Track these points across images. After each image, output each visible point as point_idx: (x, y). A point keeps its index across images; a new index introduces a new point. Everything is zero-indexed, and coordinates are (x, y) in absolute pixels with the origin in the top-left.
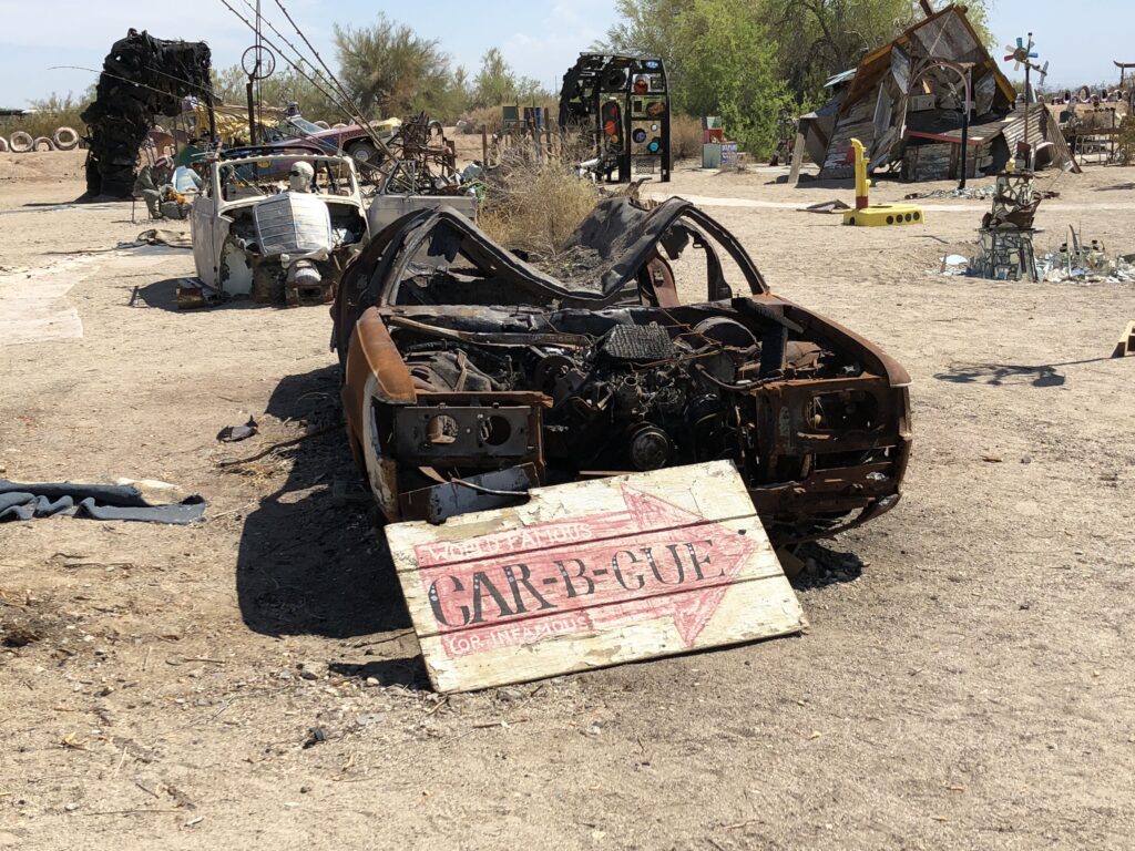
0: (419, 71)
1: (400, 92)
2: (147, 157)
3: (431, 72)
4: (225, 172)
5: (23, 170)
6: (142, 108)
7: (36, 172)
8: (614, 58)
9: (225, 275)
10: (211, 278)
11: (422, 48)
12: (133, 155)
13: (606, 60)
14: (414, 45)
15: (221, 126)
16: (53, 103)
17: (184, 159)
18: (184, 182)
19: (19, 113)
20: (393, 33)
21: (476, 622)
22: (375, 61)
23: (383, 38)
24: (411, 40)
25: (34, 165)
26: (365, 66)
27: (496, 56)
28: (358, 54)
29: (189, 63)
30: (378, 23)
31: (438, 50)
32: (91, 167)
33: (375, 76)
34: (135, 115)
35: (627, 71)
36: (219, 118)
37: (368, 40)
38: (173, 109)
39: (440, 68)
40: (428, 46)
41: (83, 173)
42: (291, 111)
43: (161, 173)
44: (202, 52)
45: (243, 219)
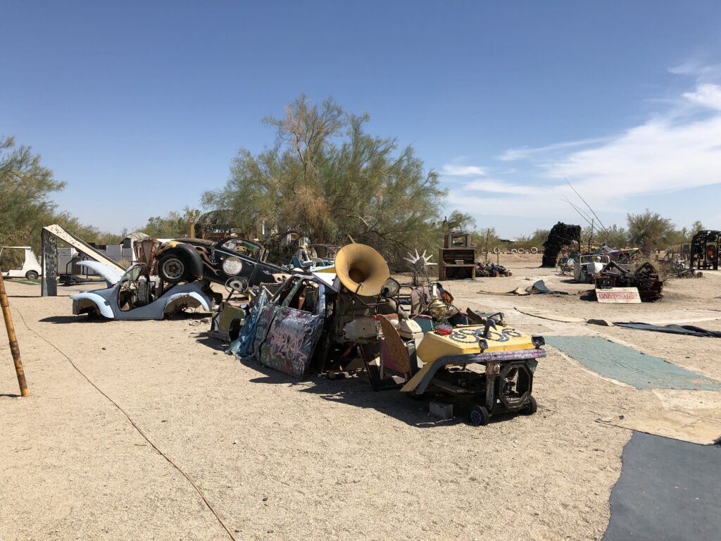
0: (661, 230)
1: (653, 238)
2: (560, 256)
3: (666, 230)
4: (582, 258)
5: (523, 259)
6: (560, 243)
7: (526, 260)
8: (712, 232)
9: (580, 277)
10: (577, 278)
11: (663, 222)
12: (556, 255)
13: (709, 232)
14: (661, 220)
15: (582, 248)
16: (523, 238)
17: (571, 257)
18: (571, 262)
19: (508, 241)
20: (652, 216)
21: (603, 297)
22: (643, 226)
23: (647, 217)
24: (659, 218)
25: (525, 257)
26: (639, 228)
27: (699, 224)
28: (637, 224)
29: (574, 231)
30: (645, 212)
31: (670, 222)
32: (544, 258)
33: (643, 231)
34: (558, 245)
35: (717, 236)
36: (582, 246)
37: (641, 218)
38: (568, 244)
39: (670, 229)
40: (666, 221)
41: (541, 260)
42: (604, 245)
43: (565, 260)
44: (579, 228)
45: (585, 267)
